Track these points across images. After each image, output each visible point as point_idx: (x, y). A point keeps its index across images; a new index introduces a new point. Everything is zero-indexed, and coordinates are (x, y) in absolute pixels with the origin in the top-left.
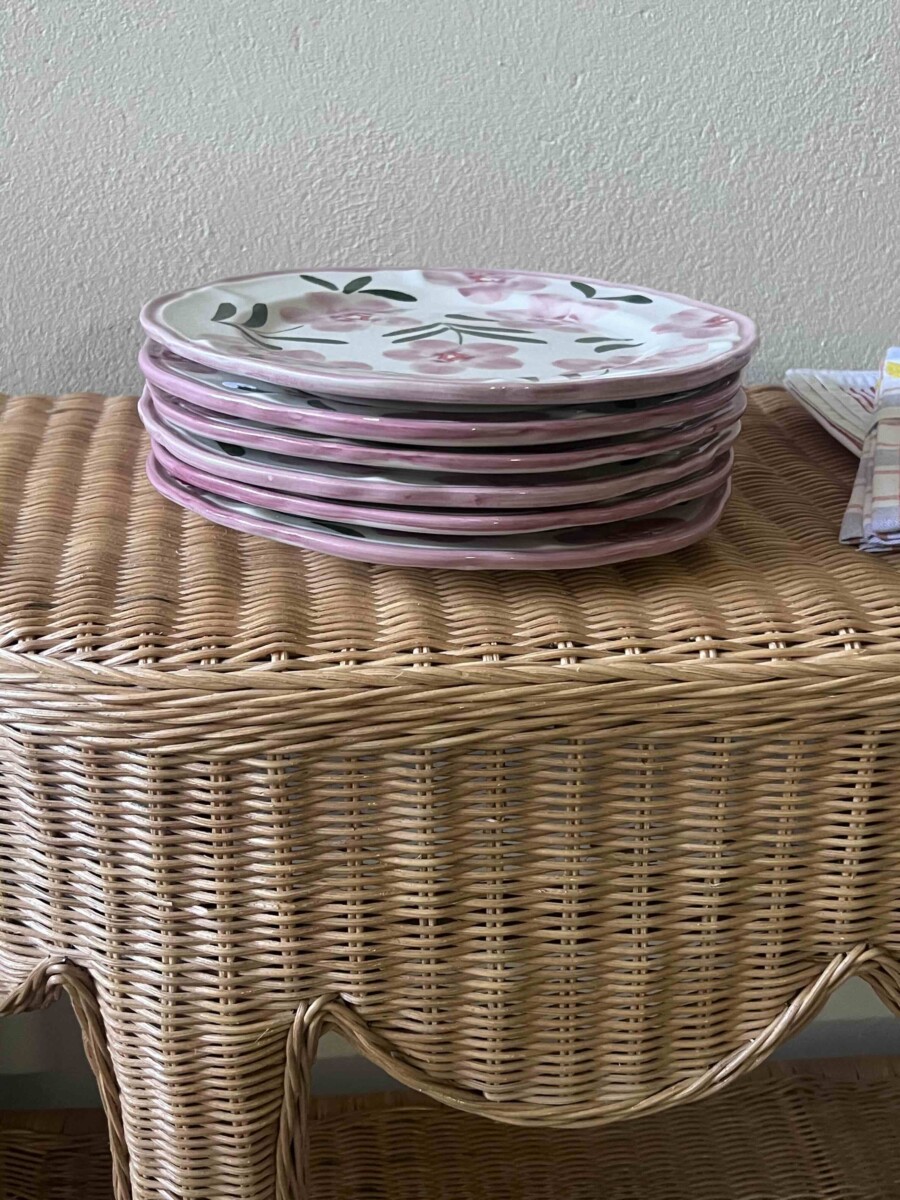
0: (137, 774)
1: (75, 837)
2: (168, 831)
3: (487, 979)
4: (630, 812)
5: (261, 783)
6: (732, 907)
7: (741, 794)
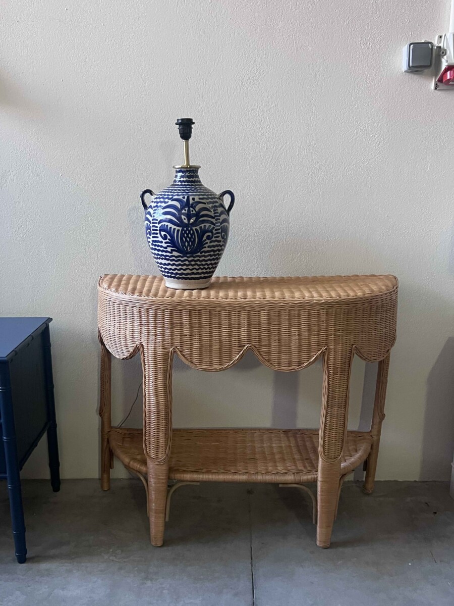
0: (151, 312)
1: (143, 323)
2: (155, 321)
3: (196, 345)
4: (215, 320)
5: (167, 313)
6: (230, 336)
7: (230, 319)
